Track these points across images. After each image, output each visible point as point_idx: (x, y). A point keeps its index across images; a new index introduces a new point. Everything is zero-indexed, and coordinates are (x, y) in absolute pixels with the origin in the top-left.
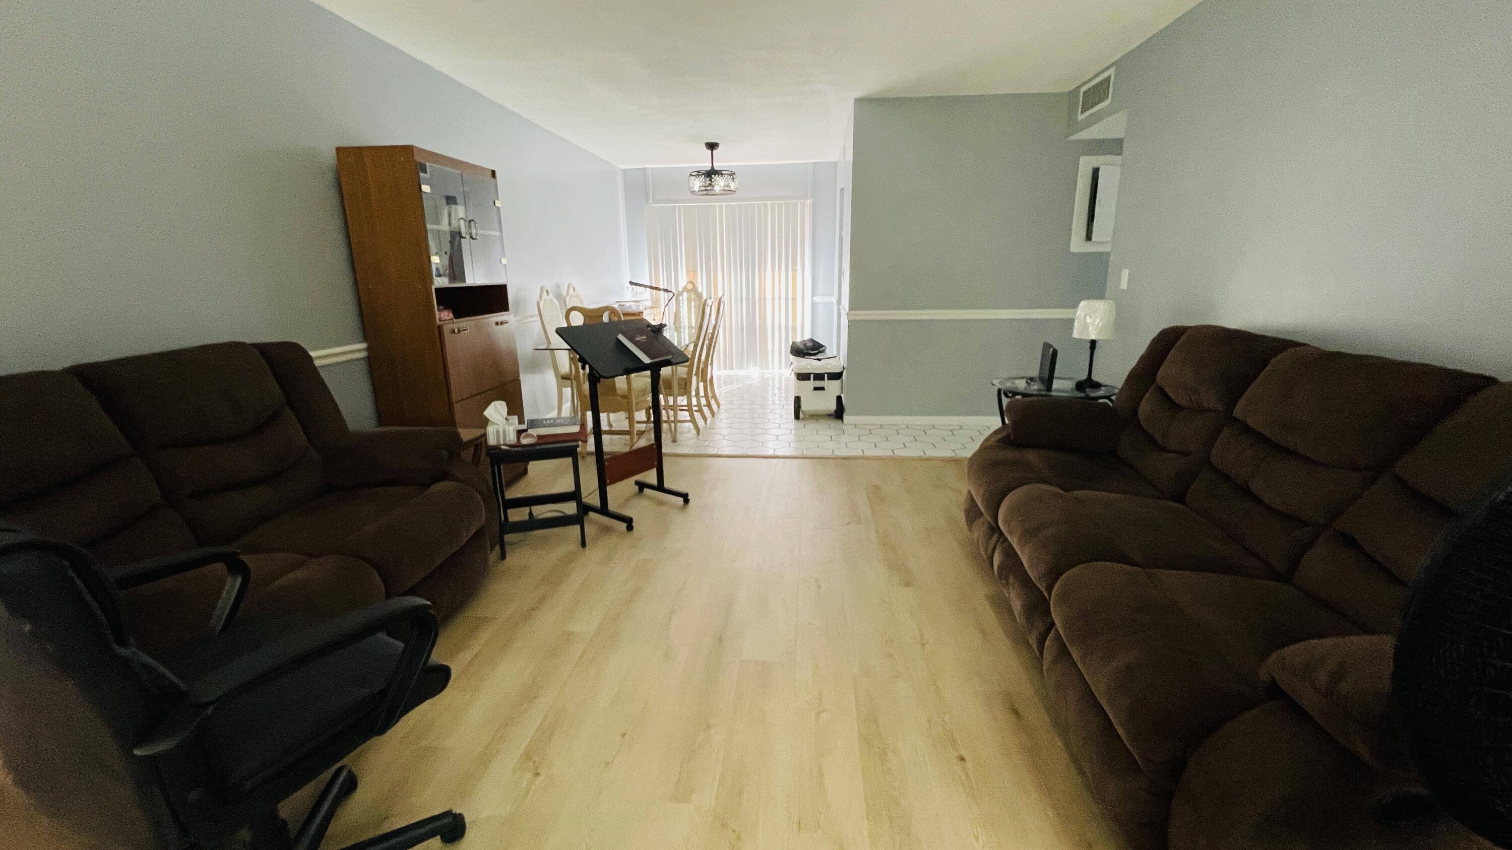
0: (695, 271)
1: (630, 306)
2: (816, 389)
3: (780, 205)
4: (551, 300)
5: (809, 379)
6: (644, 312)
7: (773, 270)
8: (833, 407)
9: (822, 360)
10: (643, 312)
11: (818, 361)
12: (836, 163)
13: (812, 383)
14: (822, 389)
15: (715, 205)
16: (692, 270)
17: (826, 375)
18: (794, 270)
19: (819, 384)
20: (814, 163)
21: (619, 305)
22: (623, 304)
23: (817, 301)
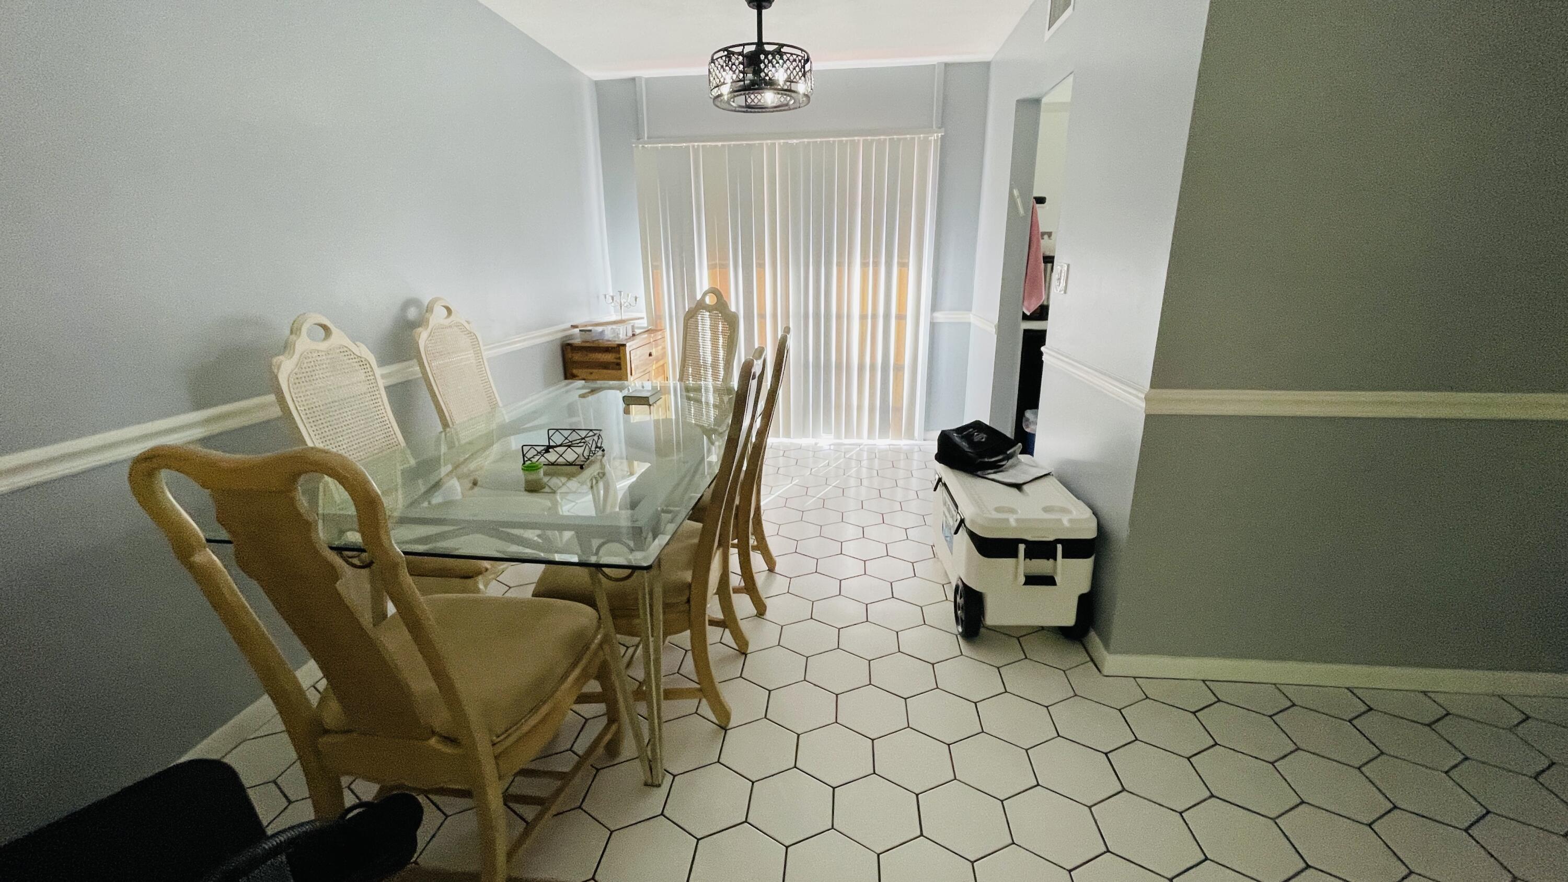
0: (724, 267)
1: (602, 332)
2: (1032, 580)
3: (881, 144)
4: (344, 350)
5: (1015, 555)
6: (627, 345)
7: (864, 265)
8: (1068, 619)
9: (1025, 487)
10: (624, 345)
11: (1014, 491)
12: (987, 65)
13: (1020, 565)
14: (1049, 581)
15: (763, 143)
16: (718, 267)
17: (1059, 547)
18: (903, 265)
19: (1041, 566)
20: (947, 65)
21: (580, 330)
22: (589, 328)
23: (938, 321)
